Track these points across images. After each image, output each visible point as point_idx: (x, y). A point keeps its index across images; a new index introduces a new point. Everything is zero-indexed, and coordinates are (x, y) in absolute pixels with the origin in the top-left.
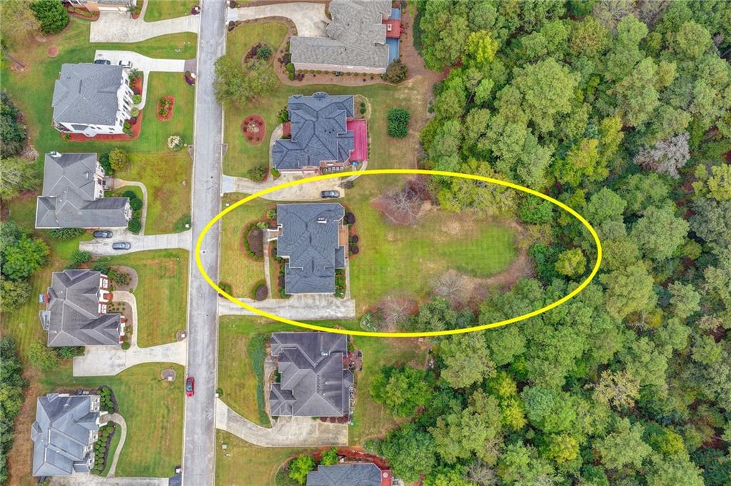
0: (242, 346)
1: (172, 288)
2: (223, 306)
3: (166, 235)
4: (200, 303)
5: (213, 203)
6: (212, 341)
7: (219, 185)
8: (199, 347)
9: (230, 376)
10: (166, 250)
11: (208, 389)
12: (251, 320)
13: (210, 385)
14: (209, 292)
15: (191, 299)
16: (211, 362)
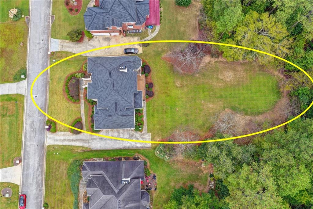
0: (63, 169)
1: (11, 124)
2: (50, 138)
3: (8, 84)
4: (32, 135)
5: (44, 59)
6: (41, 166)
7: (48, 45)
8: (31, 171)
9: (54, 194)
10: (8, 95)
11: (37, 203)
12: (70, 150)
13: (39, 200)
14: (39, 127)
15: (26, 133)
16: (40, 181)
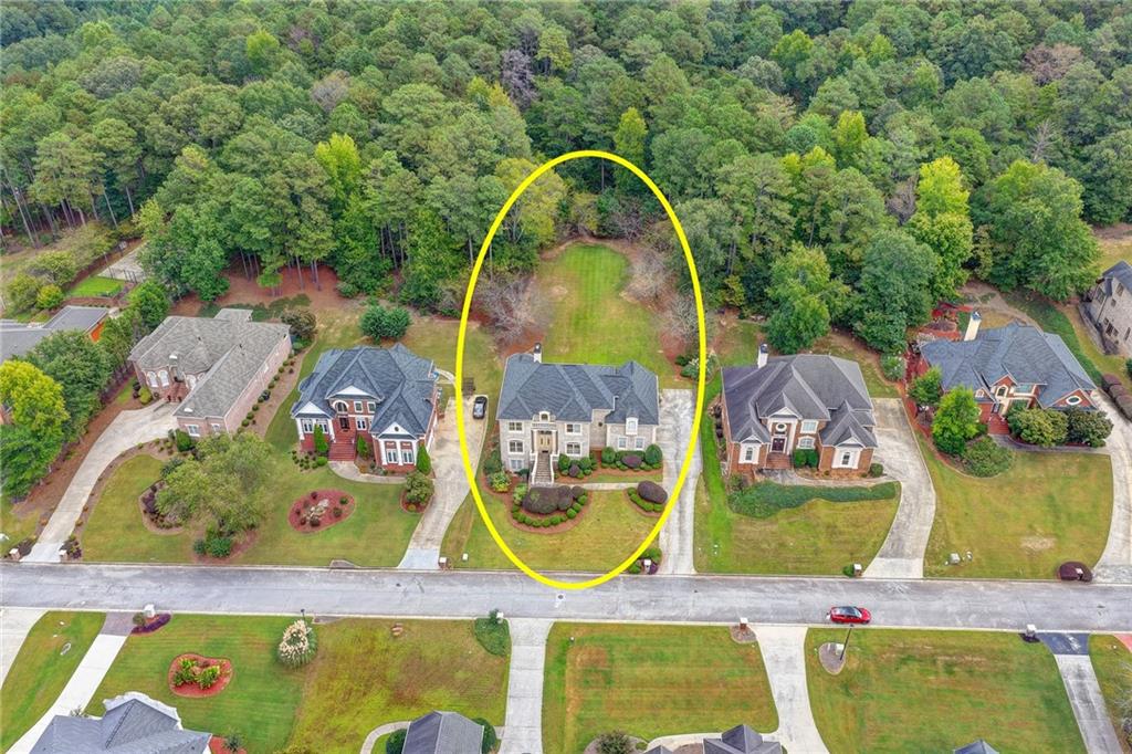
0: (757, 529)
1: (637, 658)
2: (676, 567)
3: (512, 672)
4: (670, 604)
5: (455, 583)
6: (749, 586)
7: (416, 574)
8: (765, 604)
9: (816, 552)
10: (547, 672)
11: (847, 590)
12: (702, 515)
13: (841, 587)
14: (646, 589)
15: (662, 619)
16: (791, 585)
